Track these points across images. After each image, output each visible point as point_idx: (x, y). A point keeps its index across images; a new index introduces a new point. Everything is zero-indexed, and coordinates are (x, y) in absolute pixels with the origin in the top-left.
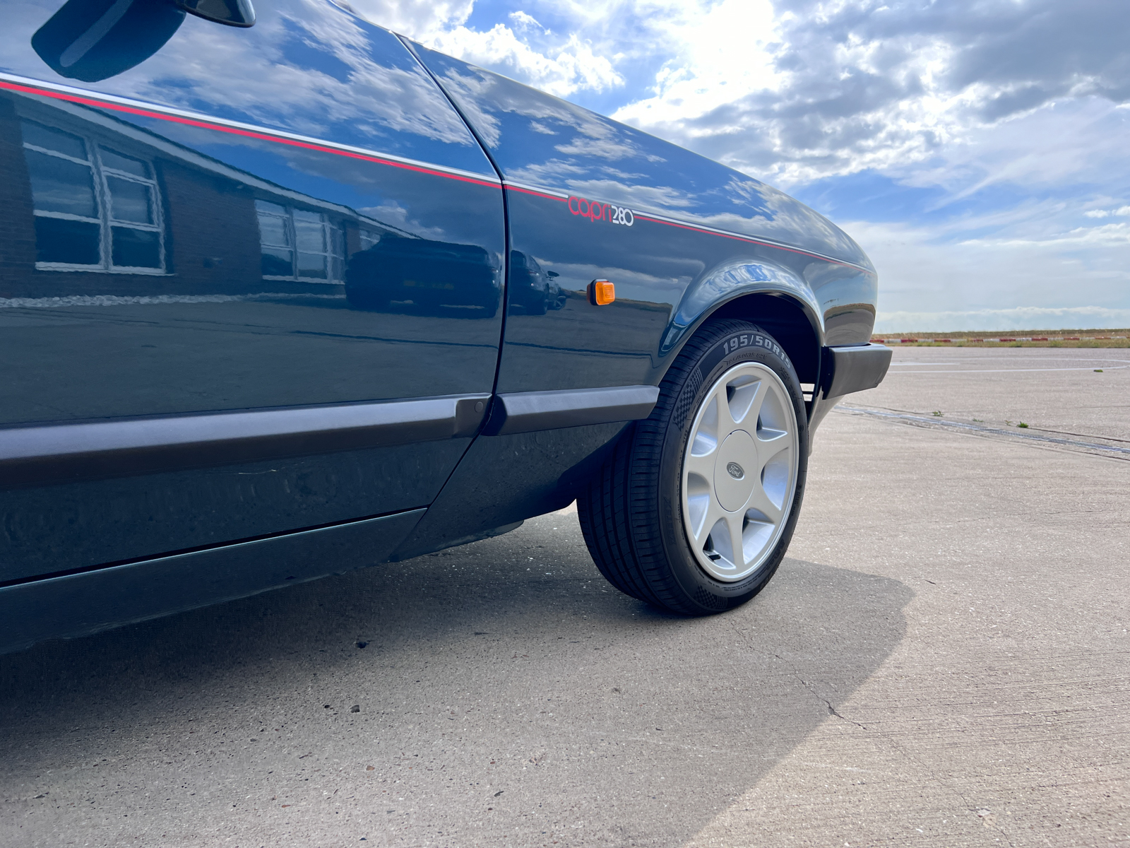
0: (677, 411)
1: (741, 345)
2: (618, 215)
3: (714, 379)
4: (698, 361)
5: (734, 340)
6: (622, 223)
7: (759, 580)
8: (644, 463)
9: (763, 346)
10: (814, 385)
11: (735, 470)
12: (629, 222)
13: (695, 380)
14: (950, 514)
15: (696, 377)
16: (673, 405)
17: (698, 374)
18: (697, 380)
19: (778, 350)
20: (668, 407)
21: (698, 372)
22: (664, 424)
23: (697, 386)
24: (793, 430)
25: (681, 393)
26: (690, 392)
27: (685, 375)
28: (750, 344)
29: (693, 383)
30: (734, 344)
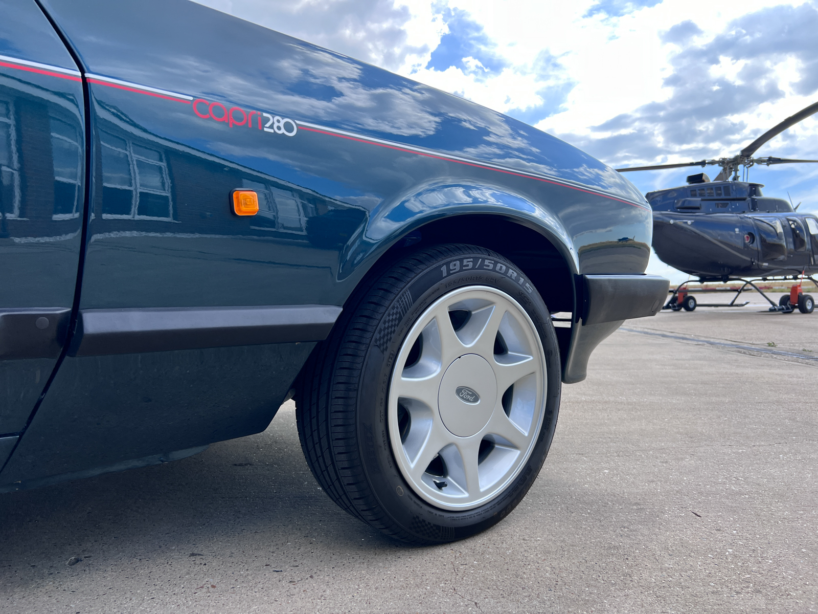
0: (380, 333)
1: (464, 268)
2: (273, 123)
3: (429, 301)
4: (409, 283)
5: (455, 263)
6: (280, 132)
7: (498, 508)
8: (342, 387)
9: (494, 270)
10: (571, 313)
11: (468, 394)
12: (291, 130)
13: (402, 301)
14: (748, 438)
15: (404, 299)
16: (375, 327)
17: (406, 295)
18: (406, 301)
19: (515, 274)
20: (370, 329)
21: (407, 294)
22: (364, 346)
23: (405, 307)
24: (539, 354)
25: (385, 315)
26: (396, 314)
27: (392, 296)
28: (476, 267)
29: (400, 305)
30: (455, 267)
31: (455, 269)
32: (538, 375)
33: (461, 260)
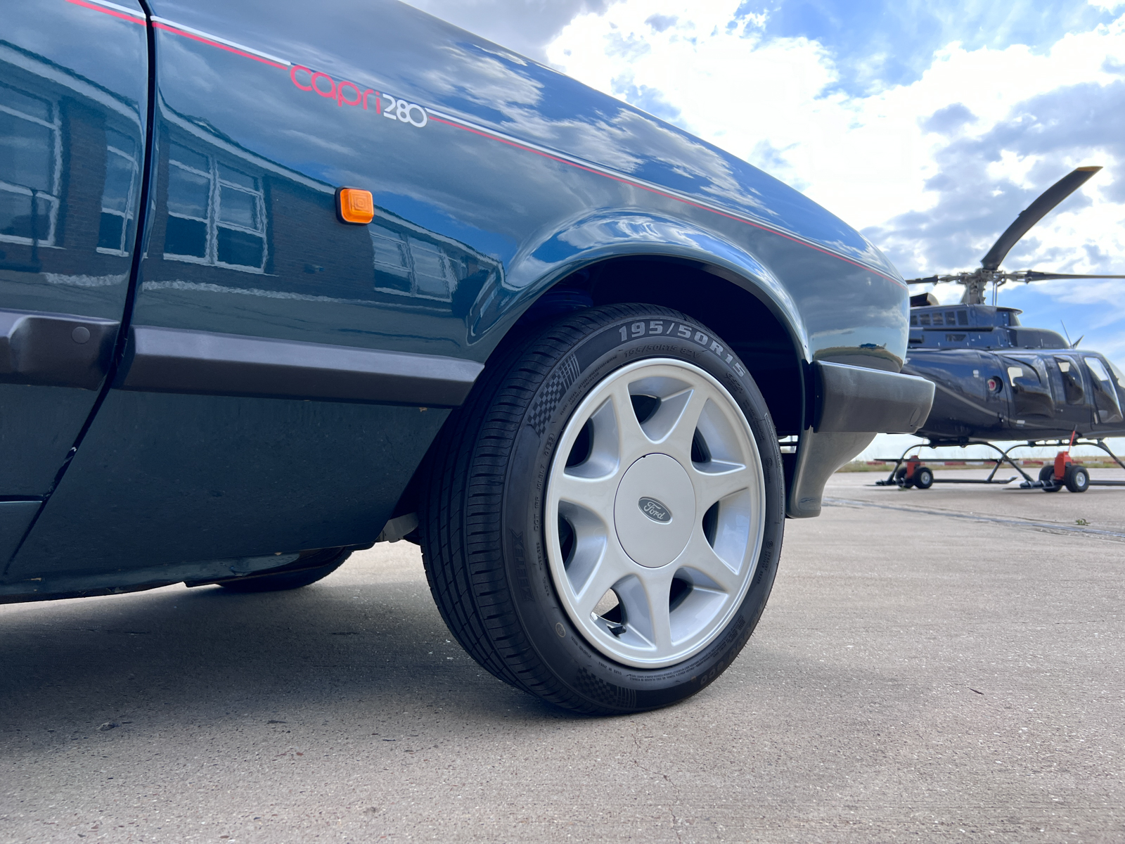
0: (535, 408)
1: (651, 332)
2: (396, 107)
3: (602, 372)
4: (575, 345)
5: (638, 324)
6: (405, 120)
7: (697, 671)
8: (482, 480)
9: (692, 339)
11: (656, 509)
13: (566, 369)
14: (1049, 615)
15: (569, 366)
16: (529, 400)
17: (572, 362)
18: (570, 369)
19: (721, 349)
20: (521, 403)
21: (572, 359)
22: (513, 425)
23: (569, 377)
24: (754, 462)
25: (542, 385)
26: (558, 385)
27: (552, 362)
28: (668, 333)
29: (562, 373)
30: (638, 330)
31: (639, 332)
32: (752, 490)
33: (647, 322)
